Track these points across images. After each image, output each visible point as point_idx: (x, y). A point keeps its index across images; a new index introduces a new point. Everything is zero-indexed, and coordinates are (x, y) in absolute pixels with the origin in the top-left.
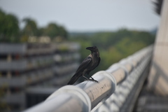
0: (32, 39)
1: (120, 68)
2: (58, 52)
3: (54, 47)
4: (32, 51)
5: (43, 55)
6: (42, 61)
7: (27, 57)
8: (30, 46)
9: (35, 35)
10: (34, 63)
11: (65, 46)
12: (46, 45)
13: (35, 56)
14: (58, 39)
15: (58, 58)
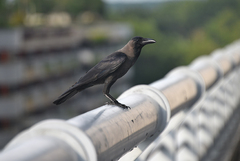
0: (33, 20)
1: (186, 78)
2: (86, 44)
3: (79, 33)
4: (34, 44)
5: (55, 51)
6: (55, 64)
7: (24, 56)
8: (29, 34)
9: (38, 12)
10: (38, 69)
11: (100, 31)
12: (61, 32)
13: (39, 53)
14: (86, 18)
15: (86, 56)
